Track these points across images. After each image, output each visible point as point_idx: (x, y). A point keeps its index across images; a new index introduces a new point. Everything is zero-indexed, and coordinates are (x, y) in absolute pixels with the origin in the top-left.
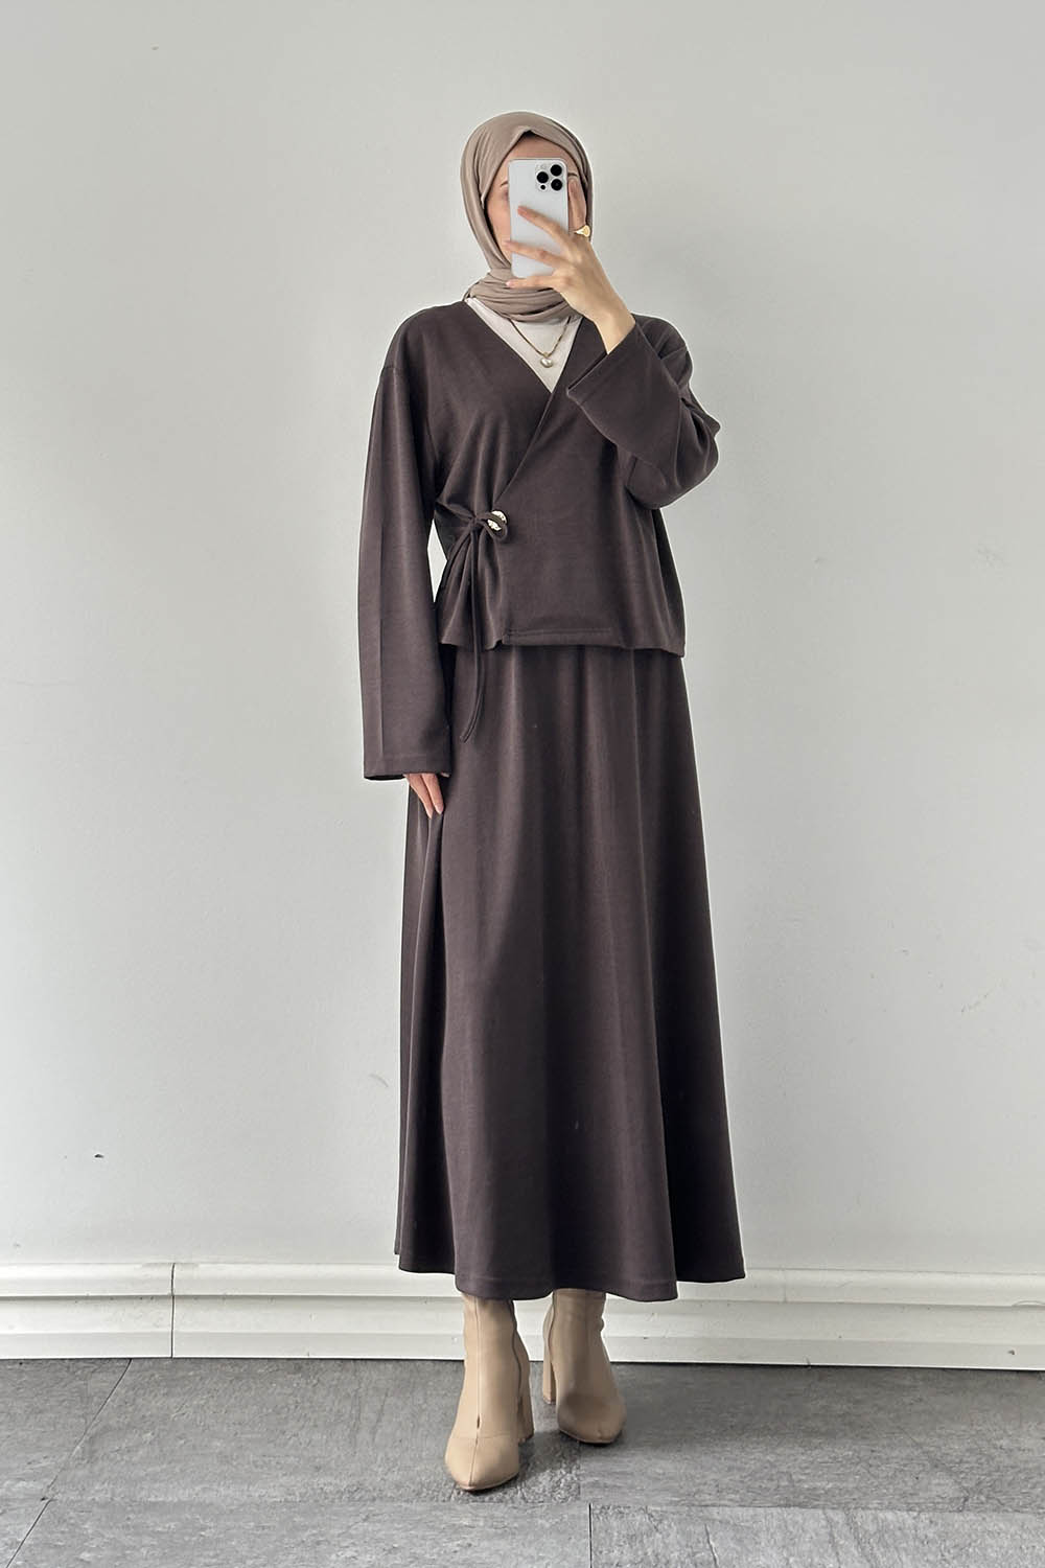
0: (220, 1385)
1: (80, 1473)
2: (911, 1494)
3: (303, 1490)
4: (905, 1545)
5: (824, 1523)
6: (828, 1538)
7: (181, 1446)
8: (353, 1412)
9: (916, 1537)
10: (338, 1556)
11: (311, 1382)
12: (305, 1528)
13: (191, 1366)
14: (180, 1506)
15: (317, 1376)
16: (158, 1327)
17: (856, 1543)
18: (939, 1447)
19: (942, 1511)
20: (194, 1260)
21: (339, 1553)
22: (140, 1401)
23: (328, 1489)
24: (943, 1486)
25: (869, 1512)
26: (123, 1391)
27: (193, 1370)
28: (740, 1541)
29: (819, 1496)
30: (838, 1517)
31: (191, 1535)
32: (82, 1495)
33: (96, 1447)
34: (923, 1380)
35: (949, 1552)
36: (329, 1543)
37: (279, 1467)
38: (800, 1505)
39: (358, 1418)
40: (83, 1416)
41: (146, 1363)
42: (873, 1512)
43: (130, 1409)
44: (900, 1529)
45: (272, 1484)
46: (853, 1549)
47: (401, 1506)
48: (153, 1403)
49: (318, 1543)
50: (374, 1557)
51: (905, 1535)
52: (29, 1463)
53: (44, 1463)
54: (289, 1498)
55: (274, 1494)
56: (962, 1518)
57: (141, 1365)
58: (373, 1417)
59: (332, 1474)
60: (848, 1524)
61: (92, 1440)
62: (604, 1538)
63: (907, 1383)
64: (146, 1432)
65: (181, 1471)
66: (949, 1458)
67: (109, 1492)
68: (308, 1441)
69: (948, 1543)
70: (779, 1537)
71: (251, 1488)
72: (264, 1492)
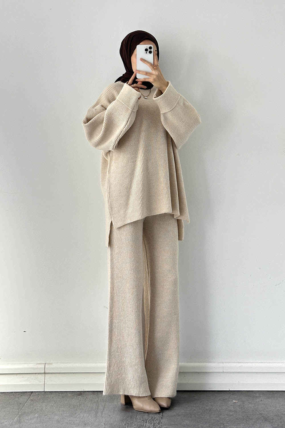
0: (58, 400)
7: (46, 418)
13: (50, 393)
15: (86, 396)
16: (40, 382)
20: (51, 363)
22: (34, 404)
26: (30, 401)
27: (50, 395)
33: (21, 418)
39: (98, 409)
40: (17, 409)
43: (31, 407)
48: (38, 405)
52: (1, 423)
57: (35, 394)
58: (102, 408)
64: (36, 414)
68: (83, 416)
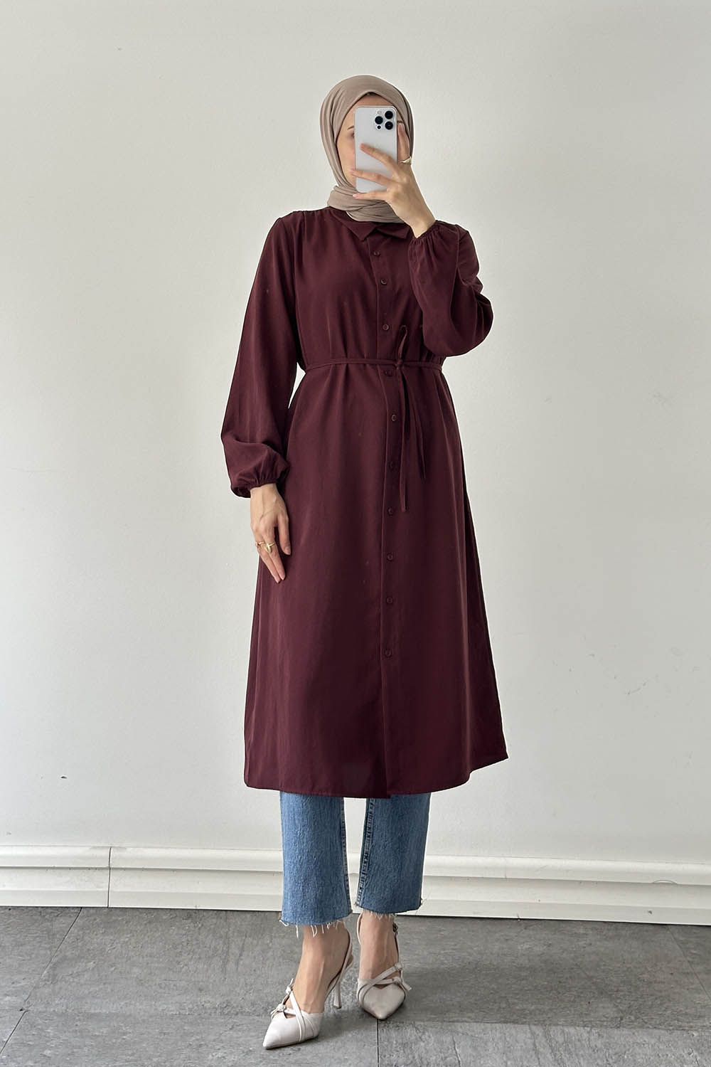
0: (139, 927)
1: (47, 991)
2: (586, 1014)
3: (191, 1006)
4: (582, 1052)
5: (529, 1035)
6: (532, 1047)
7: (112, 972)
8: (224, 949)
9: (590, 1047)
10: (213, 1056)
11: (198, 925)
12: (192, 1034)
13: (121, 913)
14: (110, 1016)
15: (201, 922)
16: (100, 888)
17: (550, 1051)
18: (603, 980)
19: (606, 1027)
20: (124, 845)
21: (214, 1054)
22: (86, 938)
23: (208, 1005)
24: (606, 1009)
25: (559, 1027)
26: (76, 931)
27: (121, 915)
28: (475, 1048)
29: (526, 1015)
30: (539, 1031)
31: (116, 1039)
32: (46, 1008)
33: (56, 972)
34: (592, 929)
35: (611, 1057)
36: (207, 1046)
37: (175, 988)
38: (514, 1022)
40: (49, 948)
41: (91, 911)
42: (561, 1027)
43: (80, 944)
44: (579, 1040)
45: (170, 1001)
46: (548, 1055)
47: (254, 1019)
48: (95, 940)
49: (201, 1046)
50: (236, 1057)
51: (583, 1046)
52: (13, 983)
53: (23, 983)
54: (181, 1011)
55: (172, 1009)
56: (619, 1032)
57: (88, 911)
58: (237, 952)
59: (210, 995)
60: (546, 1037)
61: (54, 968)
62: (387, 1046)
64: (91, 962)
65: (112, 990)
66: (610, 989)
67: (65, 1006)
68: (195, 969)
69: (610, 1051)
70: (501, 1045)
71: (157, 1004)
72: (165, 1006)
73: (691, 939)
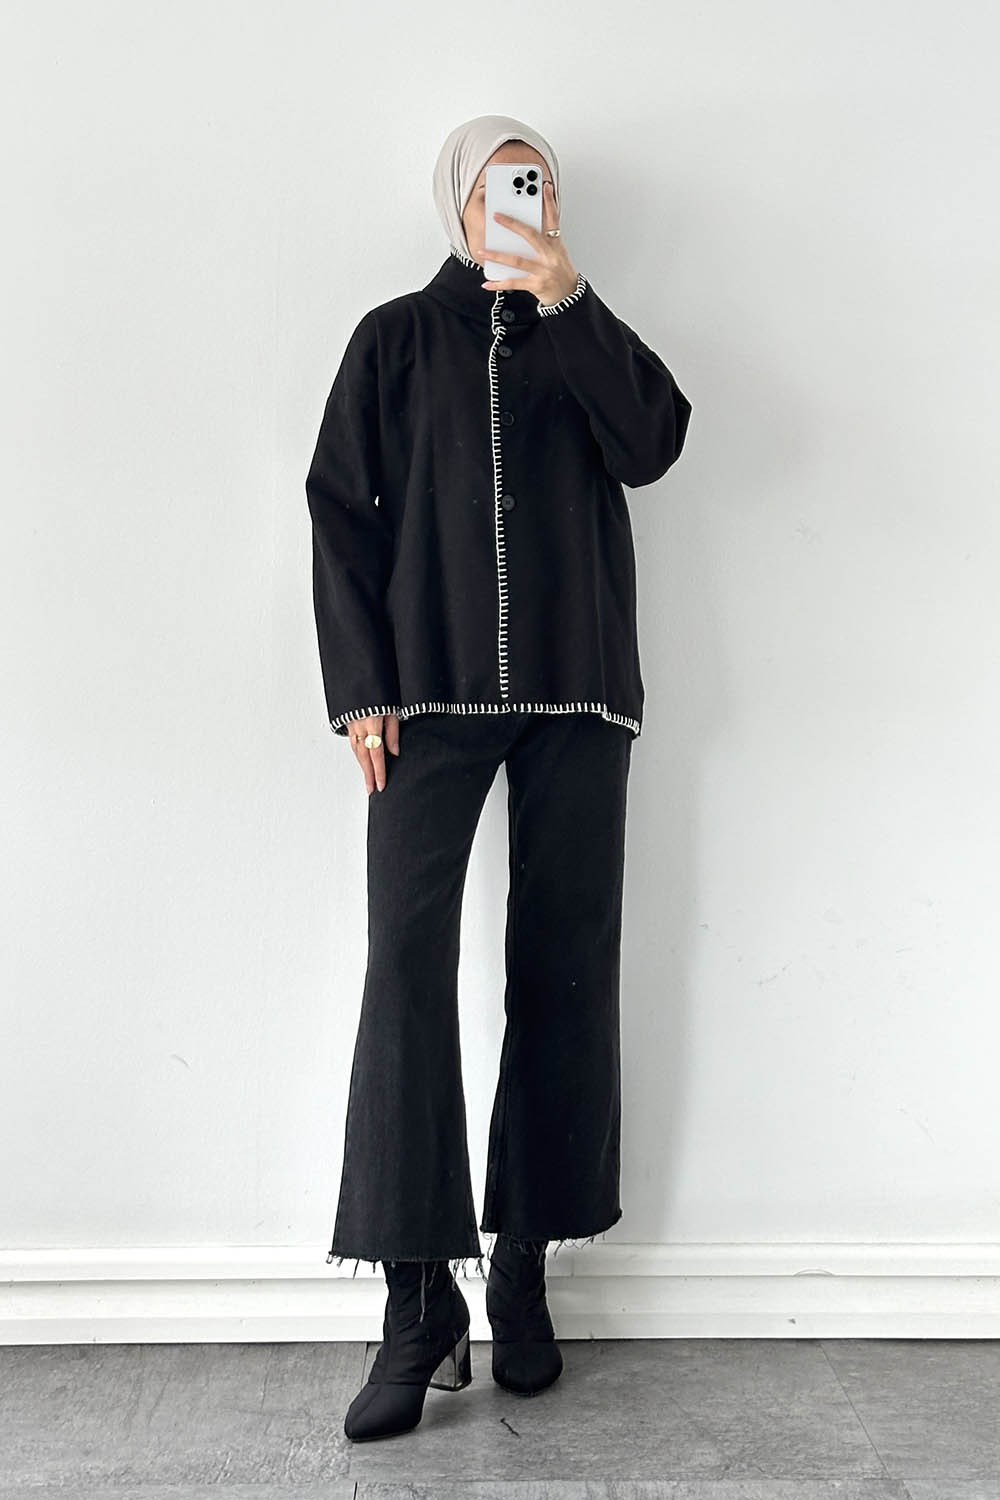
2: (673, 1464)
3: (68, 1474)
5: (584, 1495)
8: (133, 1397)
11: (94, 1367)
15: (101, 1362)
18: (707, 1417)
19: (702, 1479)
23: (94, 1472)
24: (706, 1455)
25: (629, 1483)
29: (583, 1468)
30: (600, 1489)
34: (701, 1350)
37: (46, 1451)
38: (563, 1479)
39: (137, 1402)
42: (634, 1483)
45: (37, 1469)
47: (165, 1489)
54: (53, 1482)
55: (38, 1479)
56: (719, 1486)
58: (152, 1400)
59: (101, 1459)
60: (608, 1496)
63: (686, 1353)
66: (716, 1429)
72: (27, 1476)
73: (852, 1358)
